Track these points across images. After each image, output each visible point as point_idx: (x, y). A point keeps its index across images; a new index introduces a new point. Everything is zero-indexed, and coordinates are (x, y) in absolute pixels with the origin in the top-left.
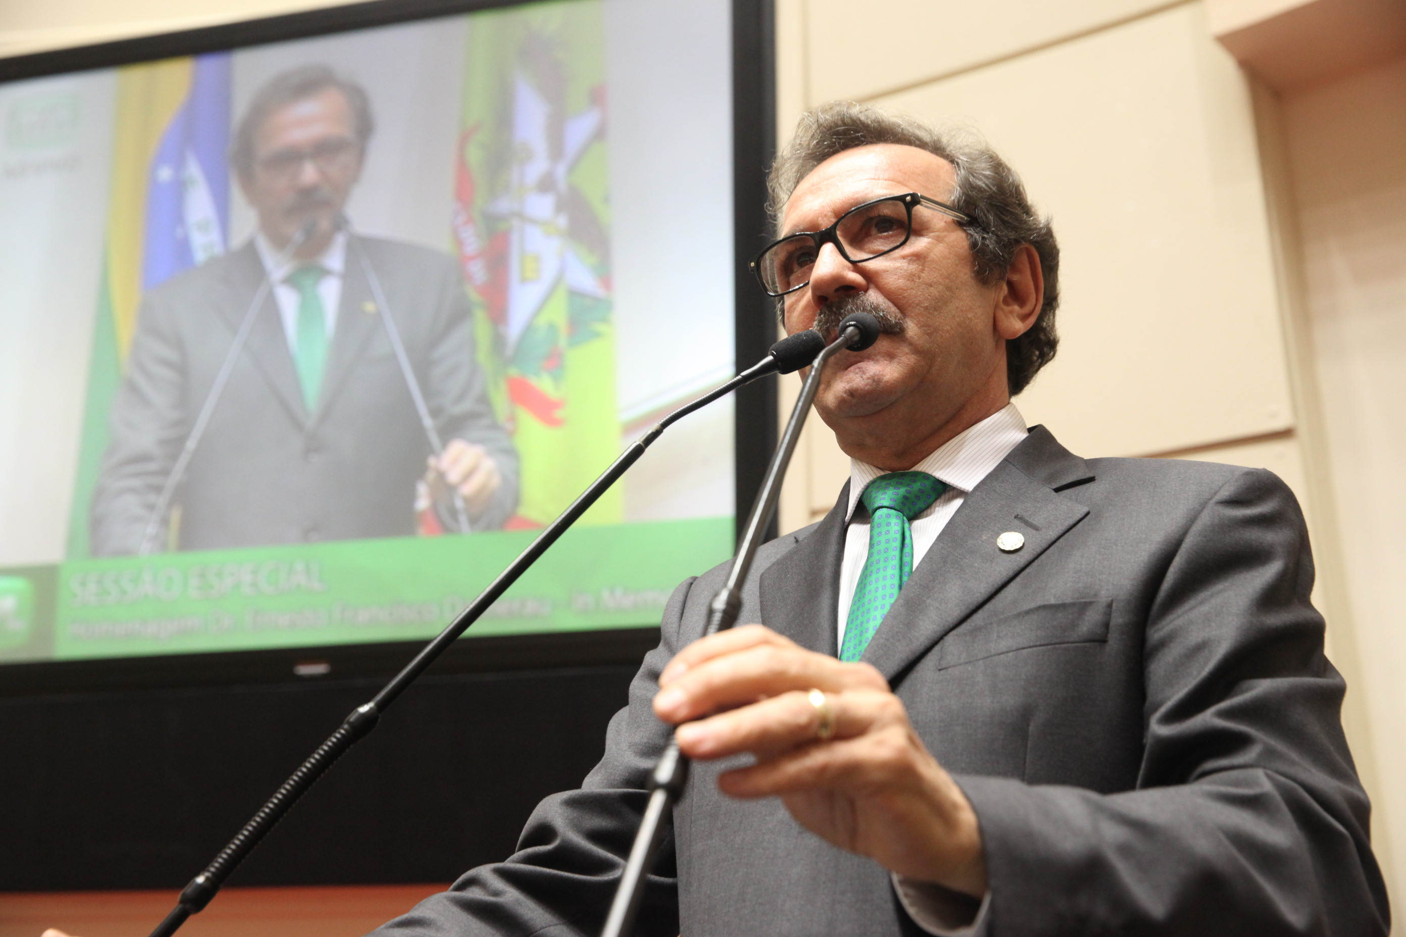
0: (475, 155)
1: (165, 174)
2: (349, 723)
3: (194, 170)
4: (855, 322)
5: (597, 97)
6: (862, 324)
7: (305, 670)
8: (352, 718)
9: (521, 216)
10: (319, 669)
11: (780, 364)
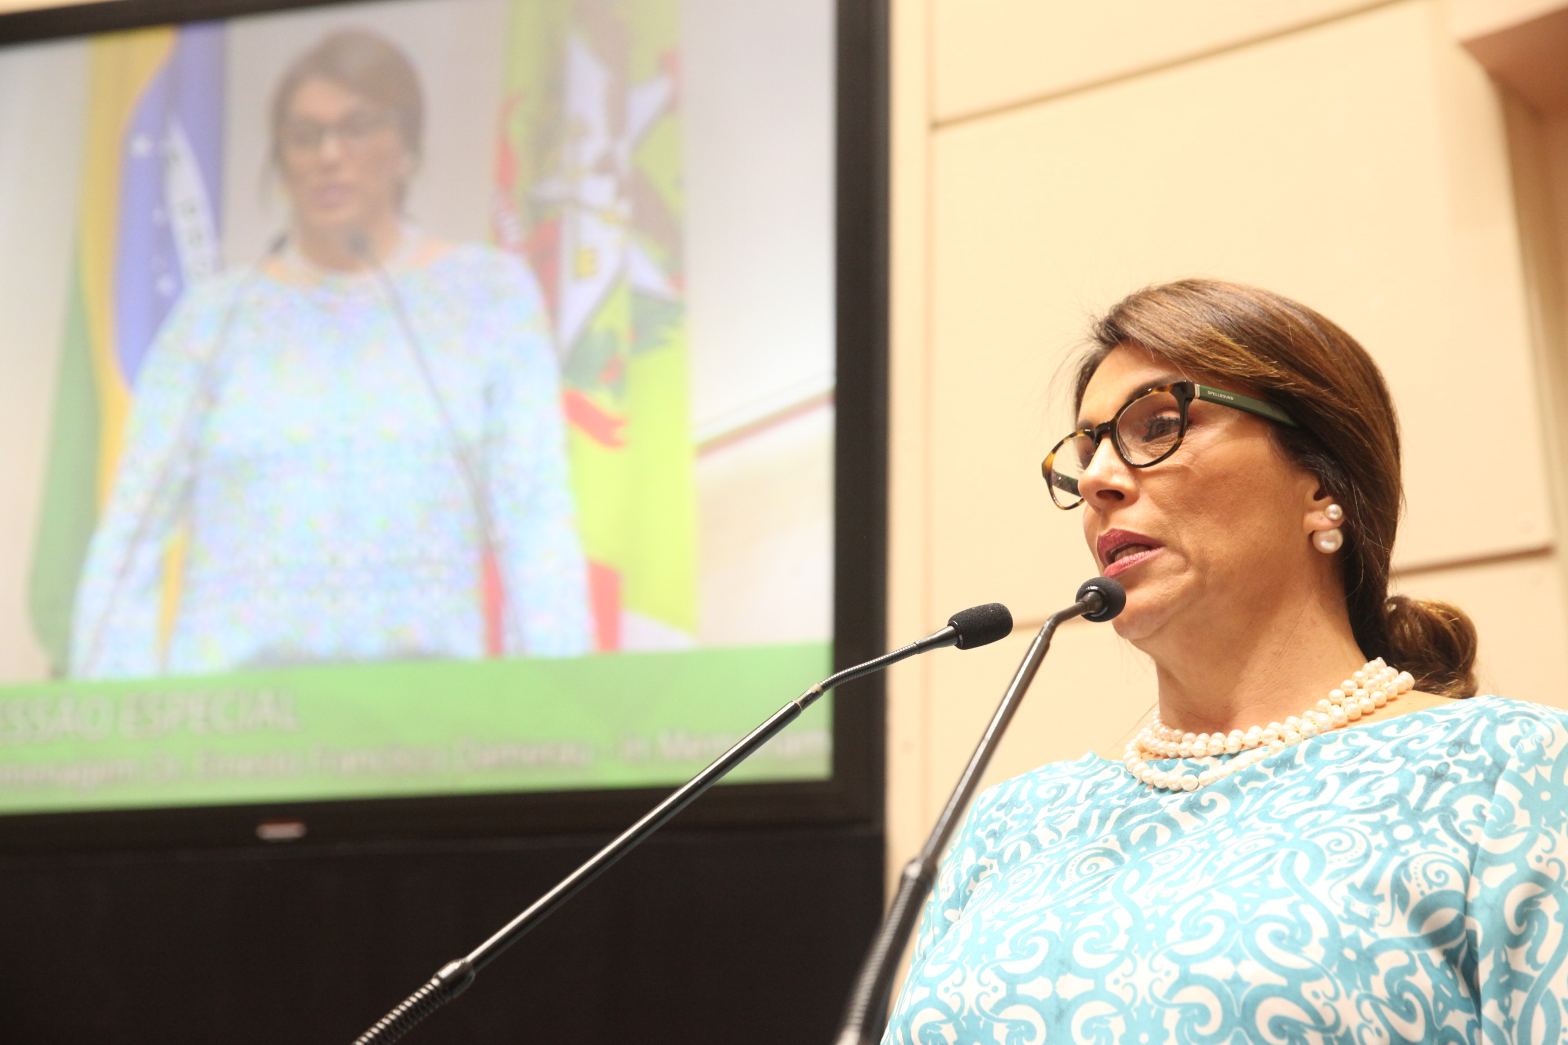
0: (519, 131)
1: (141, 146)
3: (179, 143)
4: (1097, 587)
5: (668, 63)
6: (1105, 590)
7: (271, 832)
8: (444, 972)
9: (575, 202)
10: (292, 831)
11: (961, 637)
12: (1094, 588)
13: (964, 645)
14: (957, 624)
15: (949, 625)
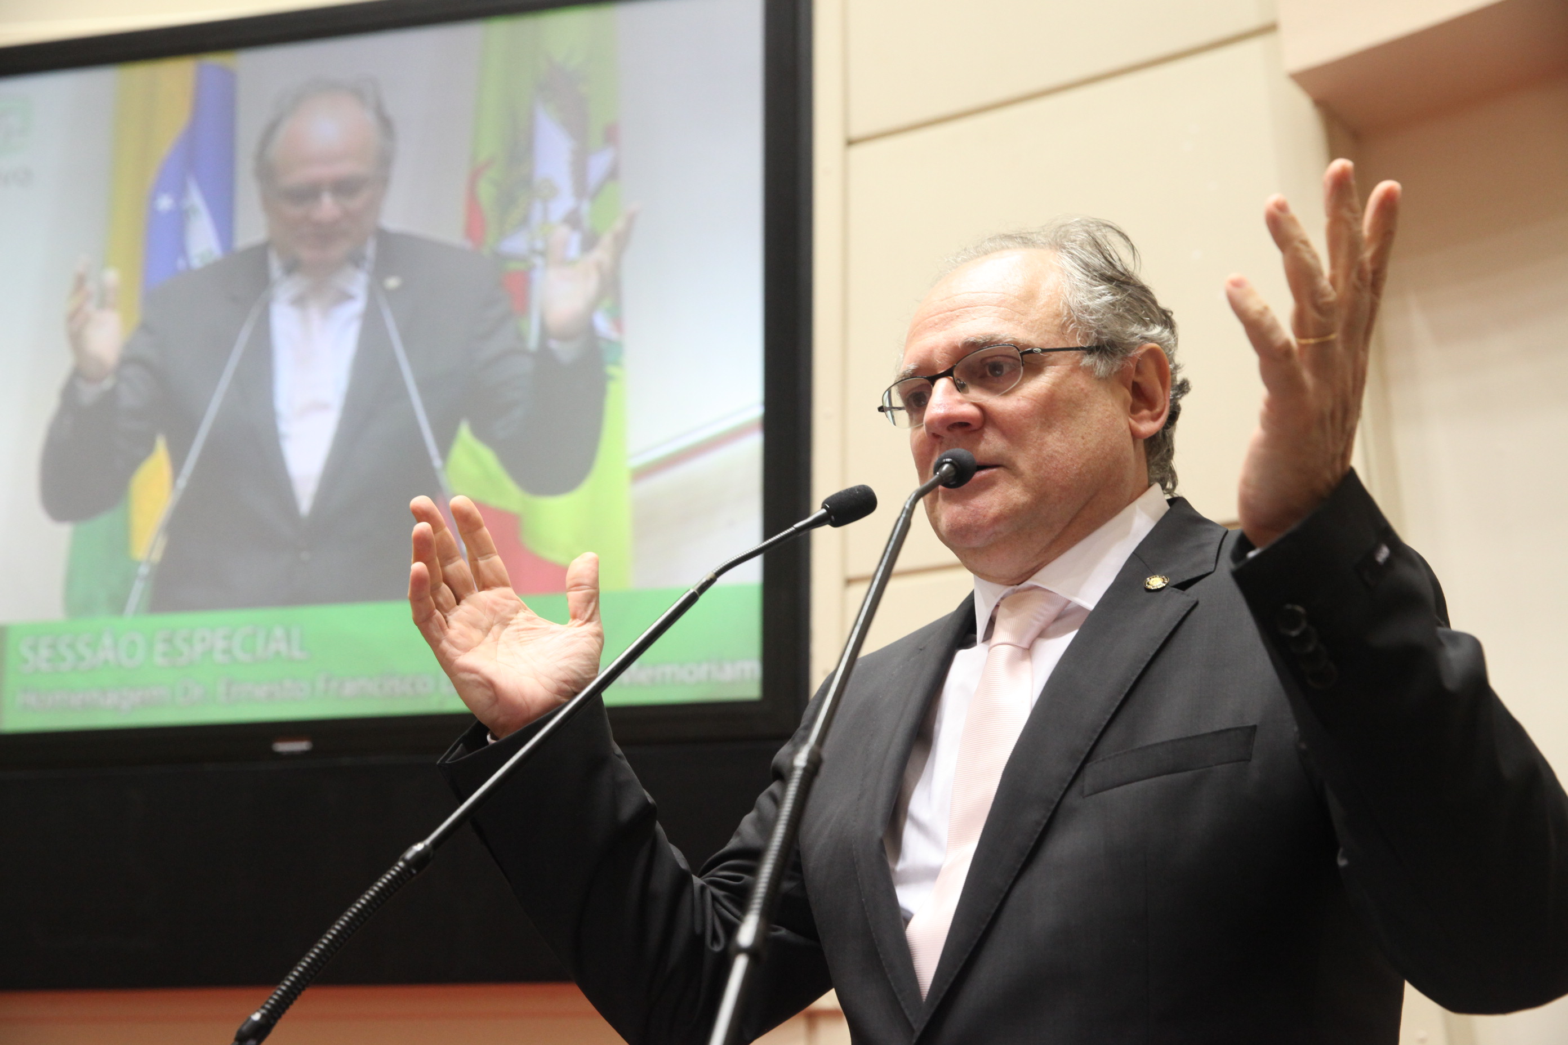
0: (487, 193)
1: (165, 203)
2: (404, 861)
3: (196, 199)
4: (951, 460)
5: (611, 135)
6: (957, 461)
7: (283, 747)
8: (409, 855)
10: (301, 746)
11: (833, 517)
12: (948, 460)
13: (836, 524)
14: (828, 507)
15: (822, 508)
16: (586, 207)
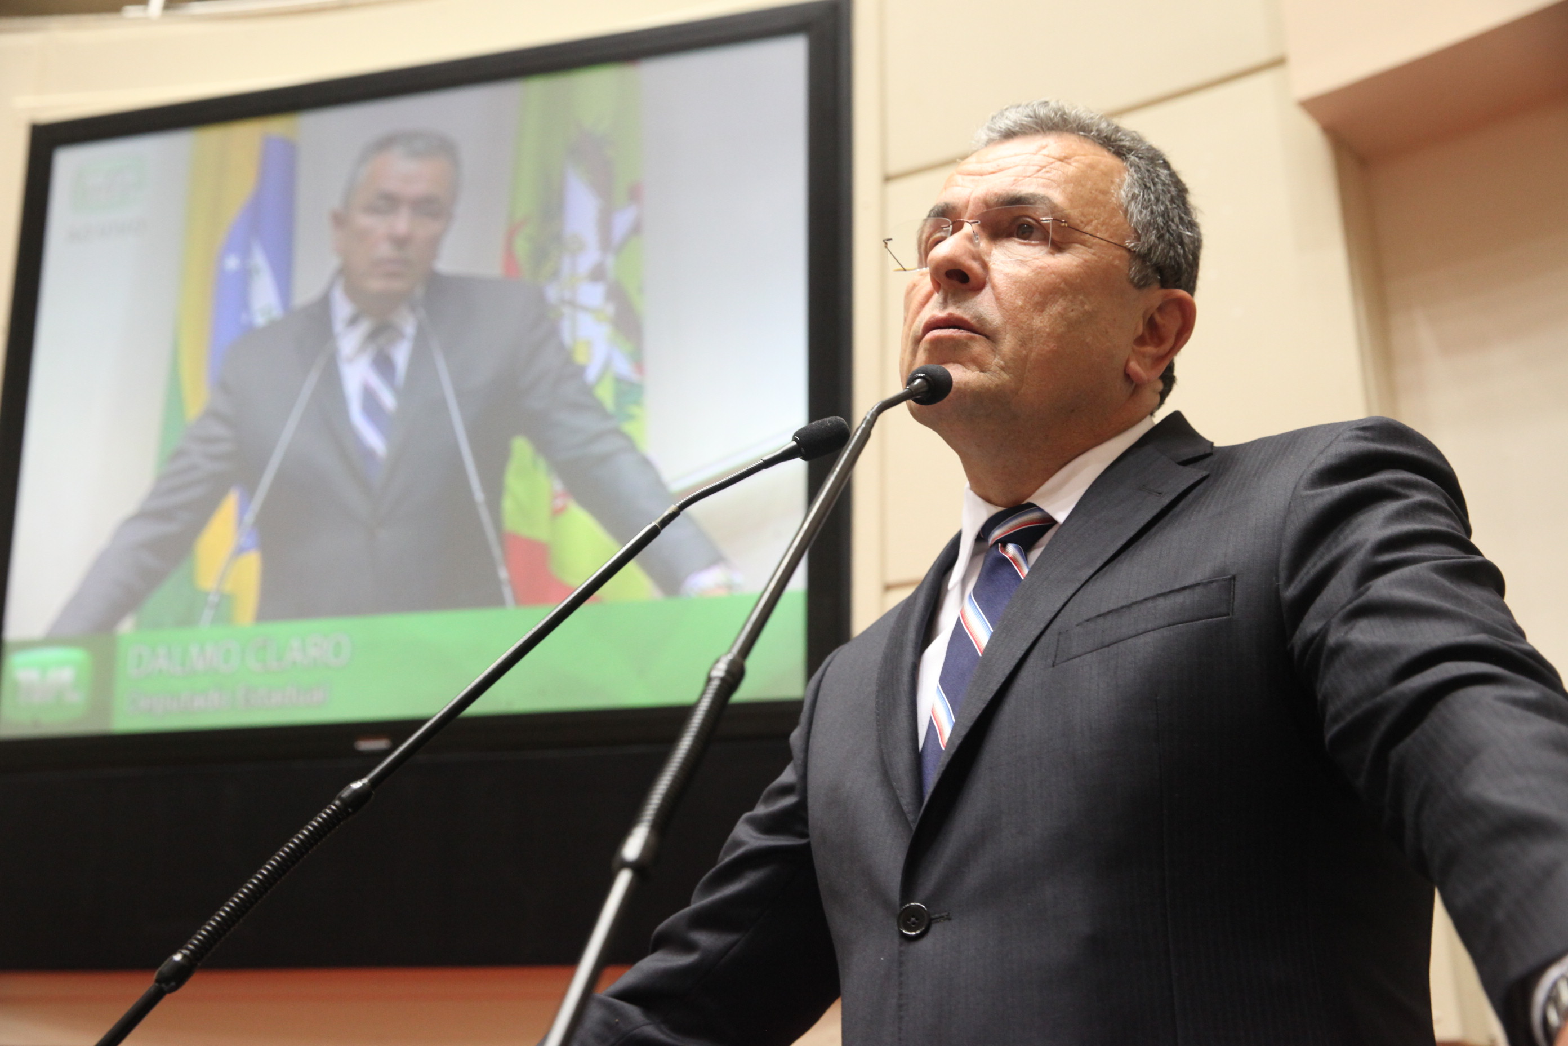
0: (522, 247)
1: (232, 263)
2: (341, 799)
3: (259, 260)
4: (924, 375)
5: (635, 194)
6: (930, 377)
7: (366, 745)
8: (345, 794)
9: (573, 304)
10: (380, 744)
11: (803, 450)
12: (922, 375)
14: (798, 440)
15: (793, 440)
16: (610, 261)
